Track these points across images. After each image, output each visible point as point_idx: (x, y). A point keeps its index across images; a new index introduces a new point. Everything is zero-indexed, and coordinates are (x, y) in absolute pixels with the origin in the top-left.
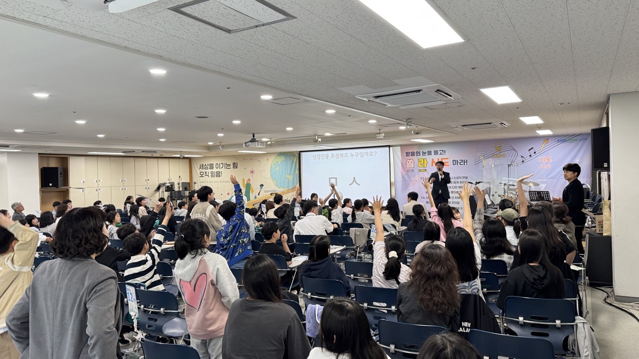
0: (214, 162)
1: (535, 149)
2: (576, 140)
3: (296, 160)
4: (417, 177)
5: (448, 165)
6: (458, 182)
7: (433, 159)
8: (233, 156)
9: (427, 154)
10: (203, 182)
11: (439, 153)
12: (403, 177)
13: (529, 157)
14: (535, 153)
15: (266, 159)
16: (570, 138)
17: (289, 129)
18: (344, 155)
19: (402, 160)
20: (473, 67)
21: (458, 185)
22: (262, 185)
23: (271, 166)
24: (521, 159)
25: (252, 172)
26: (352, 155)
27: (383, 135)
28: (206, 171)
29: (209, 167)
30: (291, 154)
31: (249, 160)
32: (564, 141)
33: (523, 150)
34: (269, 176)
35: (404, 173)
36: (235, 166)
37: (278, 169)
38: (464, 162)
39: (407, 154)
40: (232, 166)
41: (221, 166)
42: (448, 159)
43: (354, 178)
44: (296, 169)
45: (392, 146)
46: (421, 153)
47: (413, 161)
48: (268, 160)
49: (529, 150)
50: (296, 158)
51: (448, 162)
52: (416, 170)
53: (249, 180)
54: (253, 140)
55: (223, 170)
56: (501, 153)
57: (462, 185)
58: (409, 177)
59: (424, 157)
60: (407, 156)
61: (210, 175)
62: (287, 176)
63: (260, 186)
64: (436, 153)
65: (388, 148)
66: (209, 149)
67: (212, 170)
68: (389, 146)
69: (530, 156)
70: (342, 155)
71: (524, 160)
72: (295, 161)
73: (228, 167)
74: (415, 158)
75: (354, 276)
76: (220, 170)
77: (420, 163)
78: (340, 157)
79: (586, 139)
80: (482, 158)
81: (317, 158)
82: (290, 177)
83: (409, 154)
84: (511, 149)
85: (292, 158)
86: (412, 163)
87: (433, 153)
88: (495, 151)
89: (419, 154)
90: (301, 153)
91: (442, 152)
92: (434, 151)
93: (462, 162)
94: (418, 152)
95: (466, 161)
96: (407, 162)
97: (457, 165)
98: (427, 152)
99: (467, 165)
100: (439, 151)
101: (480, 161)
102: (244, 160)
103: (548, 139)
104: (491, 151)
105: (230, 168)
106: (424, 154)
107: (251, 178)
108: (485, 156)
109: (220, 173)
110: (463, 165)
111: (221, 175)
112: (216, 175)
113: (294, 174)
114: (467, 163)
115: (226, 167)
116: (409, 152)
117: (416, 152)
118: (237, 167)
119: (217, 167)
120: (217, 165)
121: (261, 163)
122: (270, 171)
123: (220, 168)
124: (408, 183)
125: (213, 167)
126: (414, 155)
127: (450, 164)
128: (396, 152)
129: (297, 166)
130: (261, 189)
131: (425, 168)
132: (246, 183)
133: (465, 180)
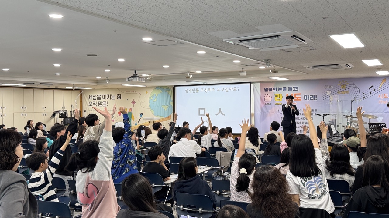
0: (101, 93)
1: (375, 87)
4: (273, 109)
5: (300, 100)
8: (117, 88)
9: (282, 90)
10: (92, 111)
11: (293, 89)
12: (262, 109)
13: (369, 94)
14: (374, 90)
15: (146, 91)
17: (166, 67)
18: (212, 89)
19: (261, 94)
20: (324, 16)
22: (142, 114)
23: (150, 98)
24: (363, 95)
25: (133, 103)
26: (219, 90)
27: (246, 73)
28: (94, 101)
29: (97, 98)
30: (166, 88)
31: (131, 92)
33: (364, 88)
34: (148, 107)
35: (263, 106)
36: (119, 97)
37: (155, 100)
38: (314, 97)
39: (266, 90)
40: (116, 97)
41: (107, 97)
42: (300, 94)
43: (220, 109)
44: (171, 101)
45: (253, 83)
46: (278, 89)
47: (270, 96)
48: (147, 92)
49: (369, 88)
50: (171, 90)
51: (300, 97)
52: (273, 104)
53: (131, 109)
54: (135, 76)
55: (109, 101)
56: (346, 90)
58: (267, 110)
59: (280, 92)
60: (265, 91)
61: (98, 104)
62: (163, 107)
63: (140, 114)
64: (290, 89)
65: (249, 85)
66: (97, 83)
67: (99, 101)
68: (250, 83)
69: (370, 93)
70: (210, 89)
71: (365, 96)
72: (170, 94)
73: (113, 98)
74: (272, 93)
75: (219, 192)
76: (106, 101)
77: (276, 98)
78: (208, 91)
80: (329, 94)
82: (166, 108)
83: (268, 89)
84: (354, 87)
85: (168, 91)
86: (269, 97)
87: (287, 89)
88: (341, 89)
89: (275, 90)
90: (175, 87)
91: (295, 88)
92: (289, 87)
93: (312, 97)
94: (275, 88)
95: (315, 96)
96: (266, 96)
97: (308, 99)
98: (282, 88)
99: (316, 99)
100: (293, 87)
101: (327, 97)
102: (127, 93)
103: (386, 78)
104: (337, 88)
105: (115, 99)
106: (280, 90)
107: (132, 108)
108: (332, 92)
109: (106, 103)
110: (313, 99)
111: (107, 105)
112: (102, 104)
113: (169, 105)
114: (316, 98)
115: (111, 98)
116: (268, 88)
117: (273, 88)
118: (120, 98)
119: (104, 98)
120: (104, 96)
121: (141, 95)
122: (149, 102)
123: (106, 99)
124: (266, 114)
125: (100, 98)
126: (272, 91)
127: (302, 98)
128: (256, 88)
129: (172, 98)
130: (141, 117)
131: (281, 102)
132: (128, 112)
133: (315, 112)
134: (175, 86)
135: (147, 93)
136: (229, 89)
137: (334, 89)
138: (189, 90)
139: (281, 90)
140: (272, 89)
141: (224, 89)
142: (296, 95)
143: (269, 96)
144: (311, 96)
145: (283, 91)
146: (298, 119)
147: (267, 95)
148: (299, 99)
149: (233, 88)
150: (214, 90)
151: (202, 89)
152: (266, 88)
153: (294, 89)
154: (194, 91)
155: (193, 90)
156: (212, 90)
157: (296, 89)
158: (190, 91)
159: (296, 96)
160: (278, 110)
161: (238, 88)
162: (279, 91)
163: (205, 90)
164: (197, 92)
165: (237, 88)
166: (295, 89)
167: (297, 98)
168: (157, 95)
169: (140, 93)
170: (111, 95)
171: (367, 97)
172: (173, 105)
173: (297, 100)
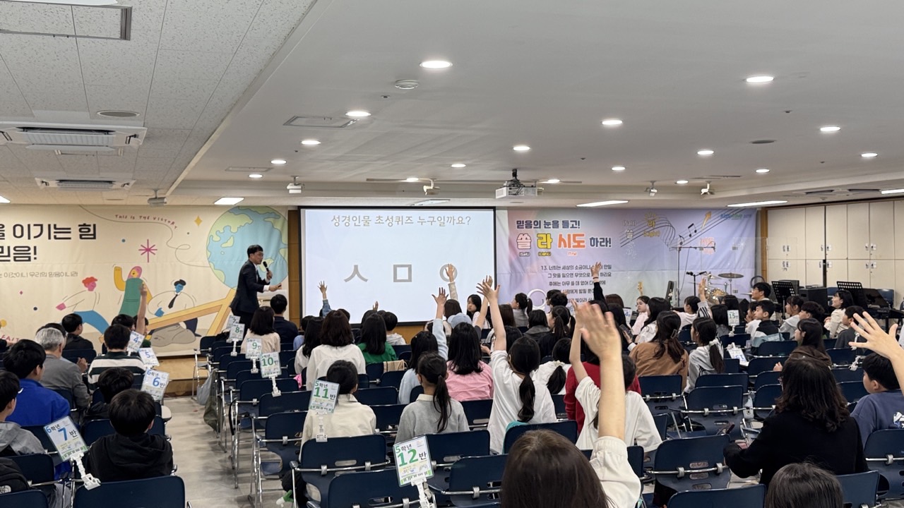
0: (7, 220)
1: (696, 226)
2: (741, 216)
3: (281, 225)
4: (535, 266)
5: (584, 246)
7: (561, 235)
8: (80, 206)
11: (570, 226)
12: (512, 265)
13: (689, 237)
14: (696, 231)
15: (196, 218)
16: (734, 213)
18: (405, 219)
19: (511, 233)
23: (211, 237)
24: (680, 239)
25: (148, 250)
26: (422, 222)
30: (267, 211)
31: (137, 218)
32: (727, 217)
33: (681, 227)
34: (203, 259)
35: (514, 259)
36: (87, 232)
37: (230, 243)
38: (607, 242)
39: (520, 225)
40: (75, 233)
41: (35, 231)
42: (583, 235)
44: (282, 246)
45: (497, 208)
46: (542, 223)
47: (528, 238)
48: (198, 221)
49: (689, 227)
50: (281, 219)
51: (583, 242)
52: (534, 254)
53: (139, 269)
55: (43, 244)
56: (655, 230)
57: (603, 279)
59: (547, 231)
60: (518, 227)
63: (176, 284)
64: (566, 224)
68: (494, 208)
69: (690, 235)
70: (399, 220)
71: (683, 241)
72: (278, 226)
73: (59, 235)
74: (533, 231)
76: (31, 243)
77: (540, 241)
78: (395, 223)
79: (750, 216)
80: (630, 236)
81: (342, 224)
83: (523, 223)
84: (667, 224)
85: (271, 220)
87: (561, 224)
88: (647, 227)
89: (538, 226)
90: (302, 210)
91: (574, 223)
92: (563, 222)
93: (603, 242)
94: (537, 221)
95: (608, 240)
97: (597, 246)
98: (552, 223)
99: (610, 246)
100: (571, 221)
101: (628, 241)
102: (120, 220)
103: (710, 212)
104: (642, 226)
105: (70, 238)
106: (547, 226)
107: (143, 265)
108: (635, 233)
109: (32, 251)
110: (604, 246)
111: (32, 256)
112: (12, 255)
113: (276, 257)
114: (610, 243)
115: (52, 235)
116: (523, 221)
117: (535, 222)
118: (94, 234)
119: (18, 233)
120: (18, 229)
121: (176, 227)
122: (207, 248)
123: (29, 238)
124: (521, 276)
125: (3, 235)
126: (531, 227)
127: (587, 243)
128: (499, 220)
129: (285, 239)
130: (177, 292)
131: (549, 251)
132: (125, 279)
133: (608, 271)
134: (301, 207)
135: (198, 224)
136: (446, 219)
137: (639, 227)
138: (342, 219)
139: (550, 226)
140: (533, 223)
141: (435, 219)
142: (577, 237)
143: (526, 239)
144: (602, 240)
145: (553, 227)
146: (580, 284)
147: (521, 236)
148: (581, 244)
149: (456, 218)
150: (409, 221)
151: (379, 217)
152: (520, 222)
153: (573, 225)
154: (357, 223)
155: (354, 219)
156: (404, 221)
158: (346, 221)
159: (577, 240)
160: (544, 268)
161: (468, 219)
162: (545, 227)
163: (388, 222)
164: (364, 225)
165: (464, 217)
166: (575, 226)
167: (579, 242)
168: (234, 230)
169: (173, 223)
170: (55, 225)
171: (686, 242)
172: (286, 258)
173: (579, 246)
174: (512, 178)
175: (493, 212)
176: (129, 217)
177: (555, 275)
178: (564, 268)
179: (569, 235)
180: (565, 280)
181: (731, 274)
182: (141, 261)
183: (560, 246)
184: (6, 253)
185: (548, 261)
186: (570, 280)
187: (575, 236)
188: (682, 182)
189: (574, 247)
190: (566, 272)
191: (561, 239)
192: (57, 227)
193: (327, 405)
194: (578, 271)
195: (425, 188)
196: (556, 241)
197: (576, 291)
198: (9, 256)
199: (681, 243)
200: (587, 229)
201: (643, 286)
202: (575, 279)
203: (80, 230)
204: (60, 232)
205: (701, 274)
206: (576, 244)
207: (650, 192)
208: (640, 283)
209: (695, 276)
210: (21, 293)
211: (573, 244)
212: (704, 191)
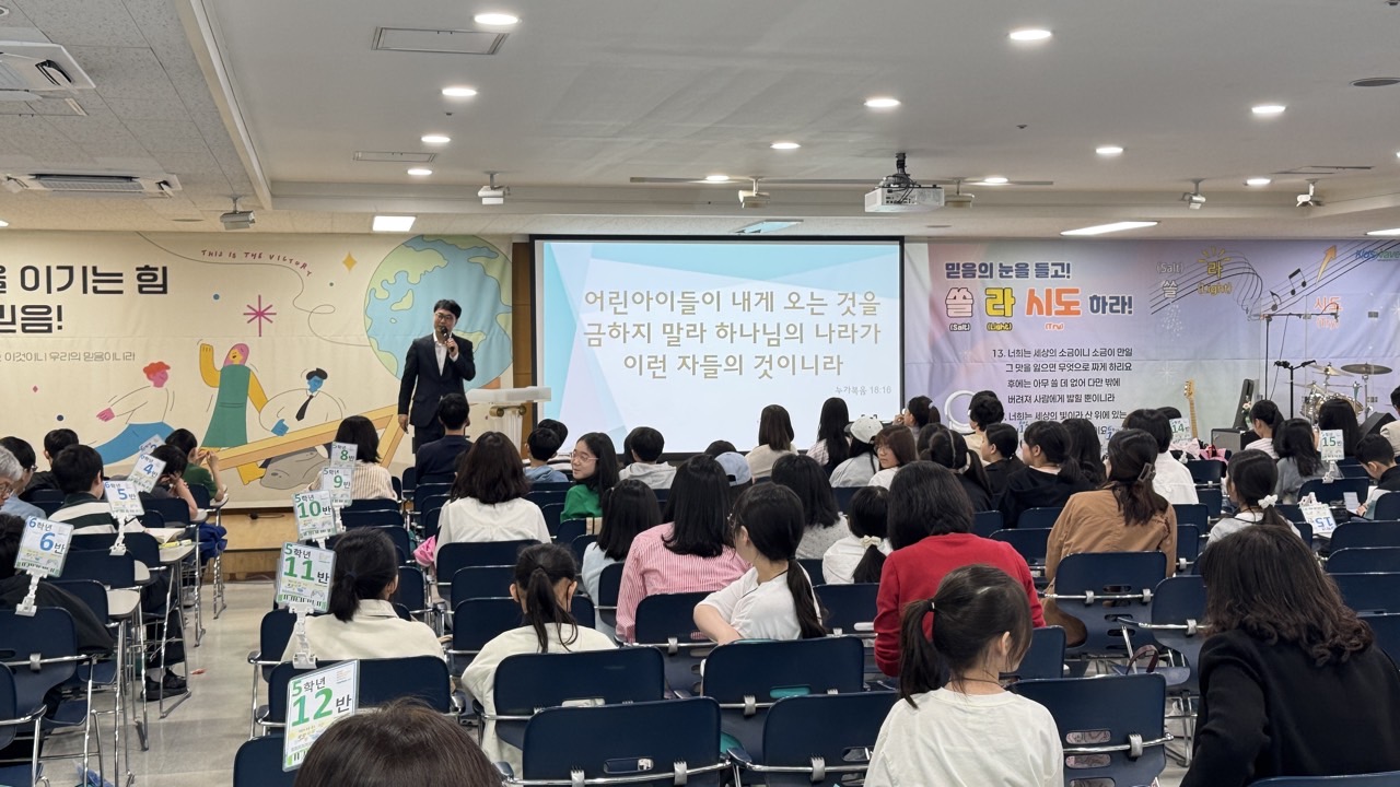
0: (11, 258)
1: (1306, 275)
2: (1396, 254)
3: (500, 271)
4: (981, 349)
5: (1078, 313)
6: (1104, 366)
7: (1032, 292)
8: (138, 232)
9: (1013, 274)
11: (1051, 273)
12: (934, 347)
13: (1290, 294)
14: (1304, 284)
15: (345, 257)
16: (1384, 248)
19: (934, 288)
21: (1104, 375)
22: (318, 375)
23: (372, 292)
24: (1271, 299)
25: (260, 314)
30: (476, 244)
31: (240, 257)
32: (1370, 256)
33: (1275, 274)
34: (358, 332)
35: (939, 335)
36: (152, 281)
37: (406, 303)
38: (1124, 304)
39: (952, 271)
40: (130, 283)
41: (60, 278)
42: (1076, 291)
44: (501, 308)
45: (907, 240)
46: (996, 269)
47: (969, 296)
48: (350, 262)
49: (1291, 277)
51: (1077, 303)
52: (978, 327)
53: (243, 349)
55: (74, 302)
56: (1222, 282)
57: (1115, 374)
58: (957, 355)
59: (1005, 283)
60: (948, 276)
63: (310, 376)
64: (1042, 271)
65: (896, 247)
68: (901, 240)
69: (1293, 292)
71: (1278, 302)
72: (494, 272)
73: (101, 287)
74: (977, 284)
76: (53, 300)
77: (990, 303)
80: (1171, 293)
83: (958, 268)
84: (1247, 270)
85: (482, 260)
86: (965, 301)
87: (1032, 270)
88: (1206, 276)
89: (988, 274)
90: (537, 242)
91: (1059, 268)
92: (1037, 265)
93: (1117, 304)
94: (985, 265)
95: (1127, 300)
96: (951, 296)
97: (1104, 312)
98: (1014, 268)
99: (1130, 312)
100: (1053, 264)
101: (1166, 302)
102: (213, 259)
103: (1335, 247)
104: (1195, 274)
105: (121, 292)
106: (1004, 274)
108: (1180, 288)
109: (54, 314)
110: (1118, 311)
111: (55, 323)
112: (19, 322)
113: (489, 332)
114: (1130, 307)
115: (90, 285)
116: (958, 265)
117: (981, 266)
118: (164, 285)
119: (30, 282)
120: (30, 274)
121: (309, 273)
122: (366, 312)
123: (49, 291)
124: (952, 367)
125: (4, 285)
126: (974, 276)
127: (1084, 306)
128: (911, 261)
129: (507, 297)
130: (312, 390)
131: (1009, 320)
132: (219, 365)
133: (1125, 359)
134: (534, 237)
135: (350, 269)
137: (1190, 276)
139: (1010, 274)
140: (977, 268)
142: (1063, 295)
143: (964, 298)
144: (1114, 301)
145: (1017, 276)
146: (1069, 384)
147: (954, 292)
148: (1073, 308)
152: (953, 265)
153: (1056, 271)
157: (1063, 271)
159: (1063, 300)
160: (998, 353)
162: (1001, 276)
166: (1060, 273)
167: (1068, 304)
168: (414, 278)
169: (304, 266)
170: (94, 268)
171: (1284, 305)
172: (509, 332)
173: (1067, 312)
174: (895, 171)
175: (898, 247)
176: (226, 255)
177: (1019, 367)
178: (1037, 354)
179: (1049, 292)
180: (1040, 376)
181: (1367, 366)
182: (247, 333)
183: (1029, 312)
184: (8, 318)
185: (1005, 341)
186: (1049, 376)
187: (1059, 292)
188: (1258, 182)
189: (1057, 313)
190: (1042, 360)
191: (1032, 299)
192: (99, 271)
193: (313, 593)
194: (1066, 360)
195: (742, 195)
196: (1023, 302)
197: (1061, 398)
198: (13, 322)
199: (1274, 307)
200: (1085, 280)
201: (1195, 386)
202: (1058, 375)
203: (139, 277)
204: (102, 281)
205: (1304, 365)
206: (1062, 308)
207: (1191, 201)
208: (1190, 384)
209: (1292, 369)
210: (35, 389)
211: (1055, 307)
212: (1302, 199)
